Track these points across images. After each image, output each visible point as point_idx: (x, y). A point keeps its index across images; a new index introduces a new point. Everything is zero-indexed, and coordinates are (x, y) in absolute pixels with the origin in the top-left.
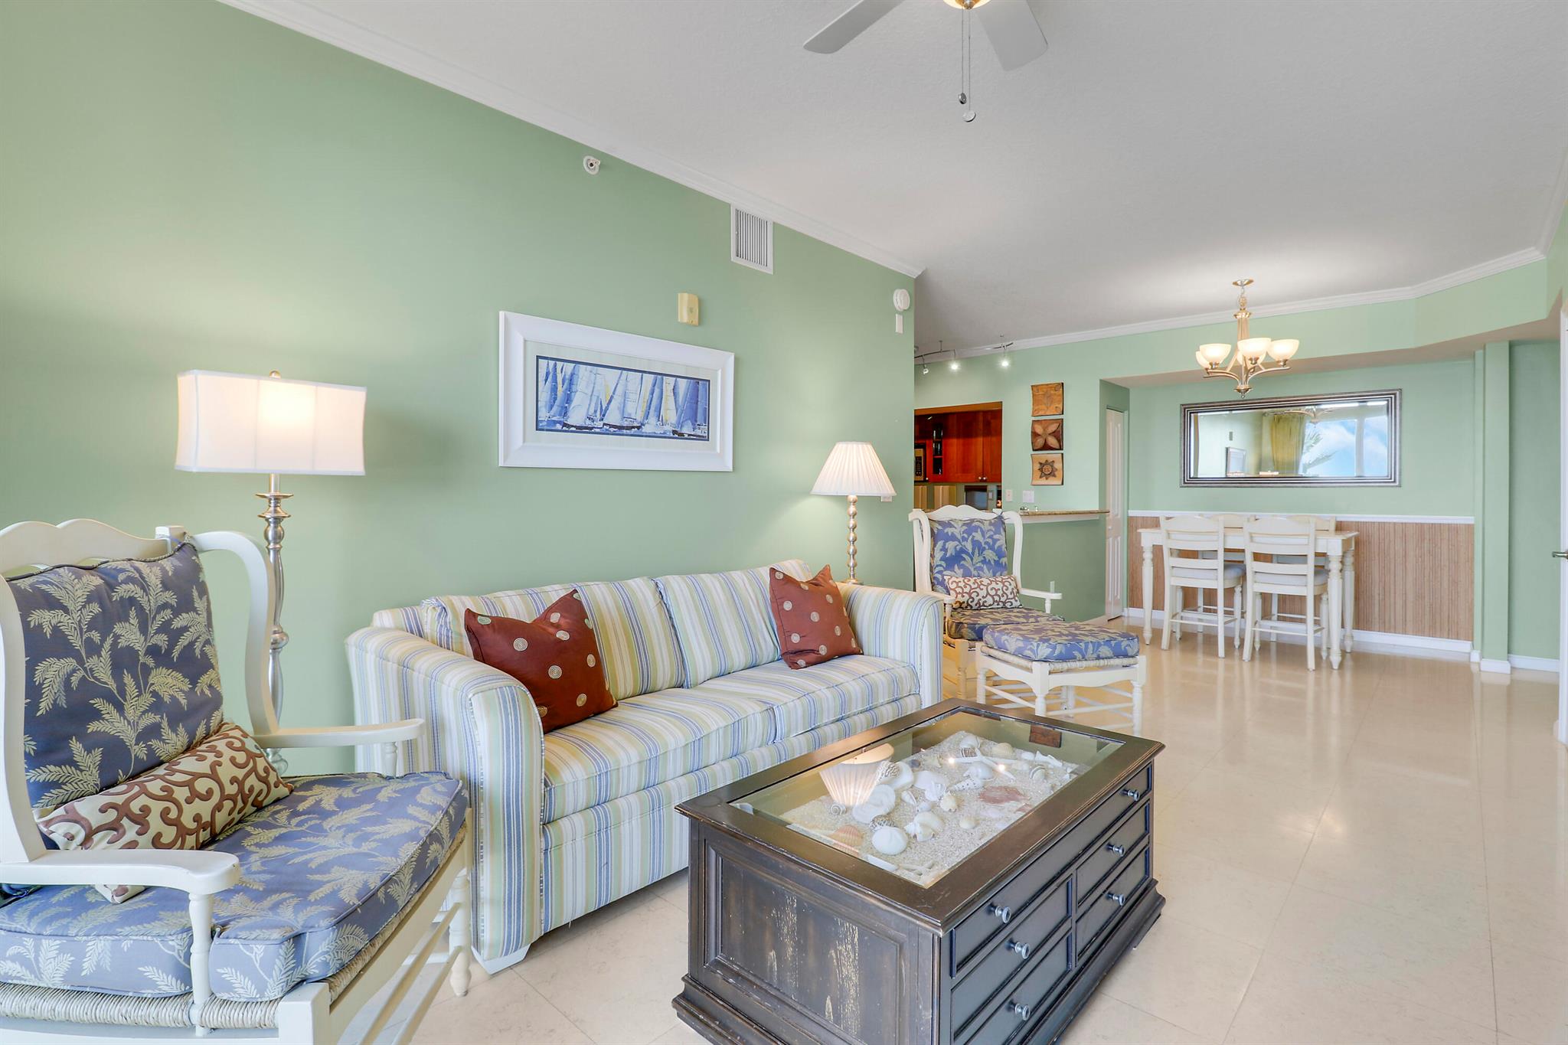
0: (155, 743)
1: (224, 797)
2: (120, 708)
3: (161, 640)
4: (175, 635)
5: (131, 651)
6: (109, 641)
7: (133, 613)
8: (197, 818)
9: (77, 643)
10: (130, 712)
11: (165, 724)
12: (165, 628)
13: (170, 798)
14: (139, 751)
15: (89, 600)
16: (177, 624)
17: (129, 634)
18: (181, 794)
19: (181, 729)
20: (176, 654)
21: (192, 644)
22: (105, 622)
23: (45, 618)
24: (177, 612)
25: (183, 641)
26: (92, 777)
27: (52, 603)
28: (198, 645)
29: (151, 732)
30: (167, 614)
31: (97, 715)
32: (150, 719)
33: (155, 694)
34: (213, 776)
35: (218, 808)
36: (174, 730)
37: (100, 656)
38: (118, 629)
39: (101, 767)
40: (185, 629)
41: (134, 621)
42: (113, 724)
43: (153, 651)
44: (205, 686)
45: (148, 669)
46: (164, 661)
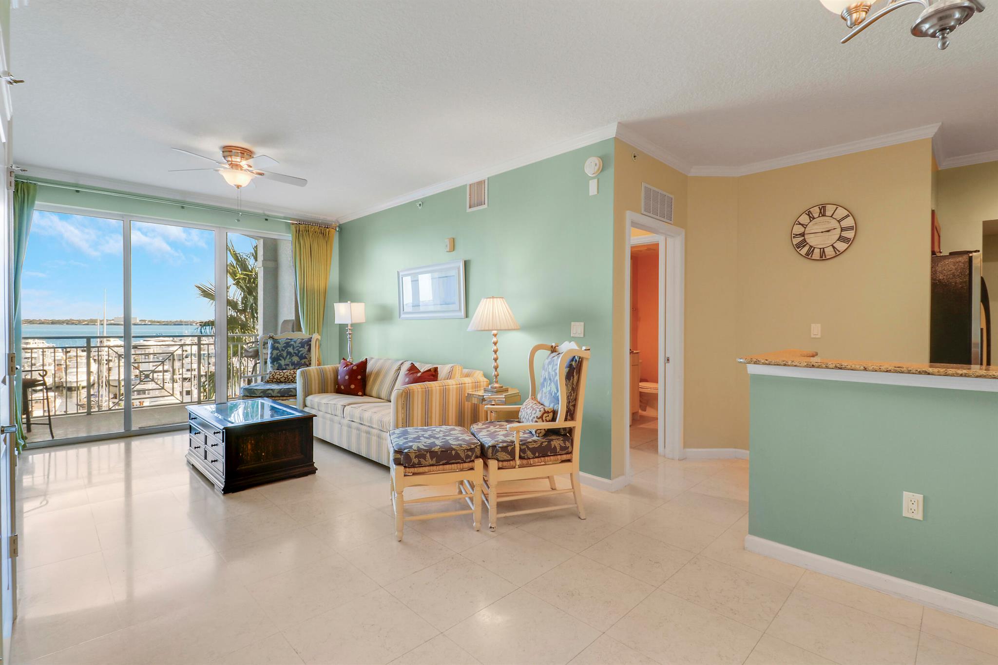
1: (283, 377)
2: (285, 360)
3: (296, 352)
4: (299, 352)
5: (290, 352)
6: (286, 350)
8: (277, 377)
9: (280, 349)
10: (286, 361)
11: (290, 365)
13: (276, 373)
14: (284, 367)
16: (300, 350)
17: (290, 350)
18: (278, 373)
19: (293, 366)
20: (299, 355)
21: (303, 354)
22: (286, 347)
23: (277, 345)
24: (300, 348)
25: (301, 353)
26: (276, 368)
27: (279, 343)
28: (304, 354)
30: (298, 348)
31: (281, 360)
32: (288, 363)
33: (292, 360)
34: (284, 373)
35: (281, 378)
38: (288, 348)
39: (278, 367)
41: (292, 347)
42: (282, 362)
43: (295, 353)
44: (303, 361)
45: (293, 356)
46: (297, 355)
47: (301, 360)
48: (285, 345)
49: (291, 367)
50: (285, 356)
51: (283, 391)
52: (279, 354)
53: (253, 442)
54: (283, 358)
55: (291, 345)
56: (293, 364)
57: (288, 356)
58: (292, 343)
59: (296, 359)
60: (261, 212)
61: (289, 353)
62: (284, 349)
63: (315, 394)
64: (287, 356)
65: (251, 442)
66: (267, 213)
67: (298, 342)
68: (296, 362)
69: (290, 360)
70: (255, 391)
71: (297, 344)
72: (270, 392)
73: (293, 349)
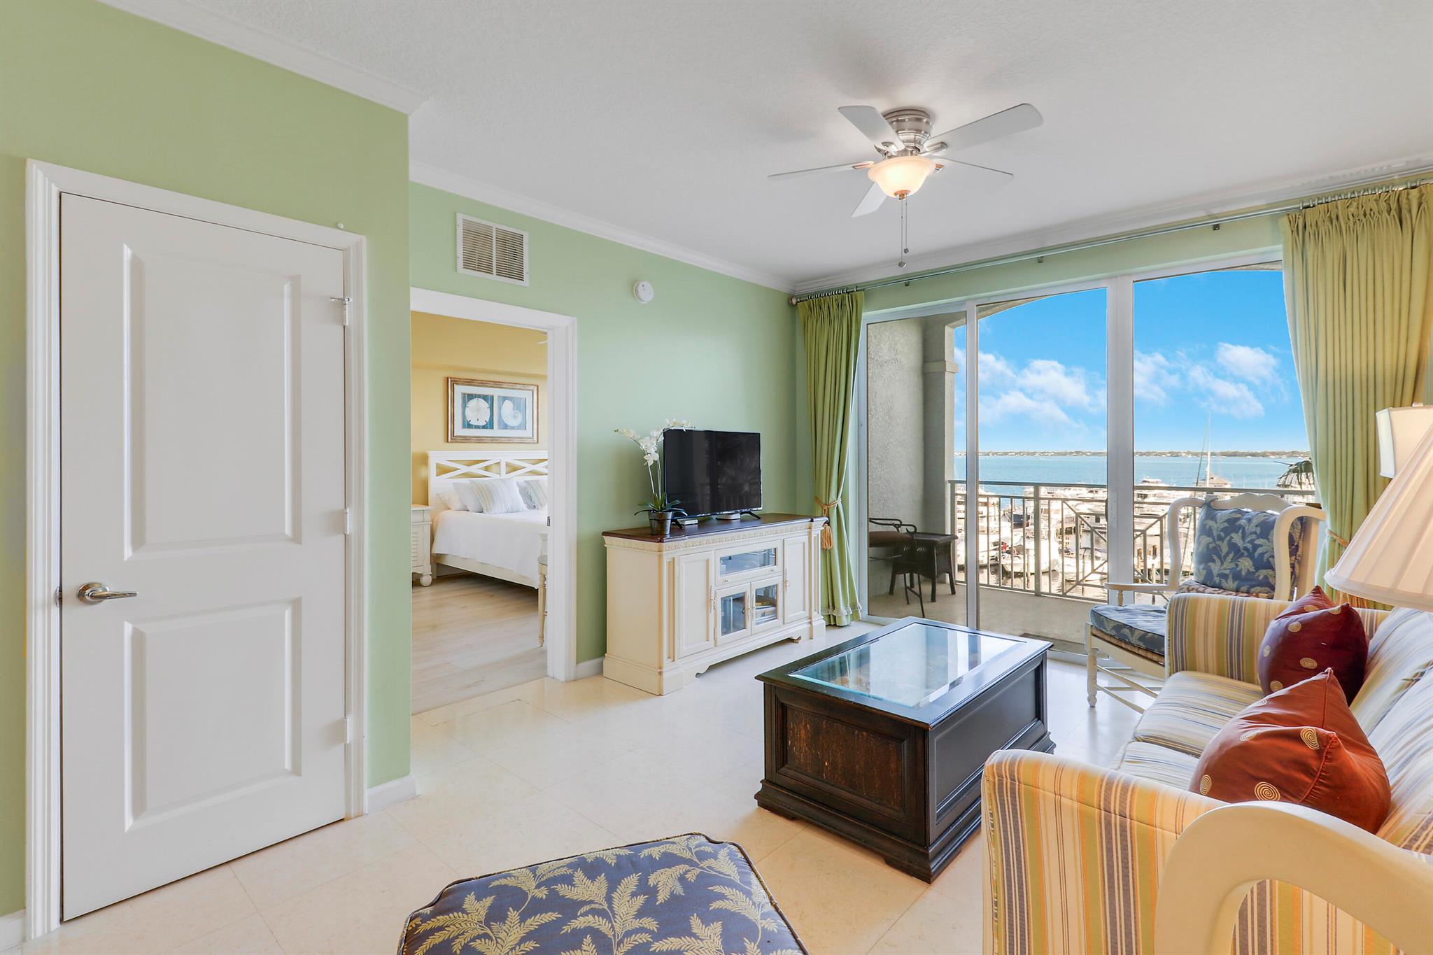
0: (1223, 580)
2: (1222, 564)
3: (1249, 546)
4: (1256, 547)
5: (1235, 545)
6: (1228, 538)
7: (1241, 531)
9: (1215, 534)
10: (1225, 565)
11: (1231, 576)
12: (1252, 542)
14: (1217, 580)
15: (1226, 521)
16: (1258, 542)
17: (1237, 538)
19: (1236, 583)
20: (1256, 554)
21: (1262, 554)
22: (1227, 531)
25: (1260, 551)
27: (1216, 518)
28: (1266, 556)
29: (1225, 576)
30: (1254, 536)
31: (1214, 561)
32: (1227, 572)
33: (1237, 565)
36: (1234, 582)
37: (1223, 542)
38: (1233, 535)
40: (1261, 546)
41: (1240, 534)
43: (1245, 548)
44: (1262, 574)
45: (1242, 555)
46: (1251, 556)
47: (1257, 569)
48: (1226, 525)
49: (1231, 584)
50: (1223, 554)
51: (1151, 638)
52: (1211, 546)
53: (808, 726)
54: (1220, 557)
55: (1241, 527)
56: (1237, 576)
57: (1231, 556)
58: (1243, 522)
59: (1246, 564)
60: (1202, 214)
61: (1233, 547)
62: (1222, 534)
63: (1183, 670)
64: (1228, 554)
65: (806, 725)
66: (1216, 211)
67: (1255, 522)
68: (1243, 573)
69: (1233, 565)
70: (1105, 619)
71: (1251, 528)
72: (1126, 631)
73: (1243, 537)
